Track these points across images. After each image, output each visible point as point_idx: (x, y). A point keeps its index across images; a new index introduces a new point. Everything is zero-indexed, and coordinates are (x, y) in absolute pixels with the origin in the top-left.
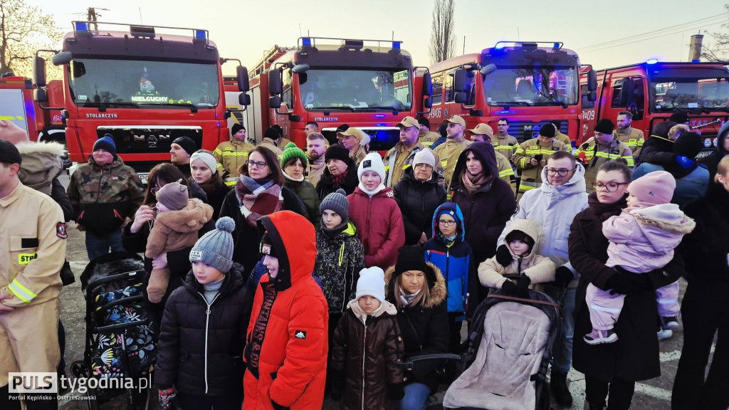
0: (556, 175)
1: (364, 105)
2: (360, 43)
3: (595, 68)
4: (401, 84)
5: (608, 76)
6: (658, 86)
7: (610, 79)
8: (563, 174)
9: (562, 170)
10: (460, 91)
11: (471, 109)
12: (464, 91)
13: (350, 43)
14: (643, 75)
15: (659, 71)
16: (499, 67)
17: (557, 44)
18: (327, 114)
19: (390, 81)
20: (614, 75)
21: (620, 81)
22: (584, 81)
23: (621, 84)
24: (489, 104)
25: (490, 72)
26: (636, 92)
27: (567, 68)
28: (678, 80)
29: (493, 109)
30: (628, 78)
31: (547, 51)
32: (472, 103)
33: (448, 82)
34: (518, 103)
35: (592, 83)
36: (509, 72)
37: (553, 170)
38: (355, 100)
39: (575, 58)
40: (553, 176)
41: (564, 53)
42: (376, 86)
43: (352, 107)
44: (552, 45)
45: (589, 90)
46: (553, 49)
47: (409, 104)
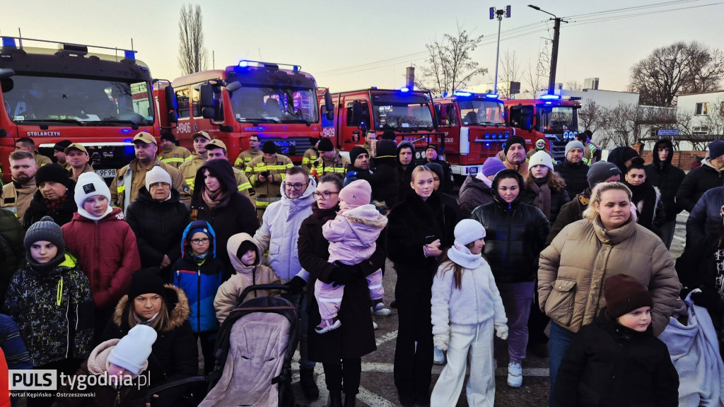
0: (293, 189)
1: (94, 118)
2: (83, 49)
3: (331, 91)
4: (140, 96)
5: (342, 99)
6: (381, 109)
7: (343, 101)
8: (298, 188)
9: (297, 184)
10: (207, 106)
11: (220, 125)
12: (212, 106)
13: (69, 47)
14: (368, 100)
15: (379, 96)
16: (244, 85)
17: (296, 68)
18: (44, 128)
19: (128, 92)
20: (346, 98)
21: (351, 103)
22: (323, 102)
23: (351, 106)
24: (238, 120)
25: (236, 89)
26: (364, 113)
27: (307, 89)
28: (394, 105)
29: (242, 125)
30: (356, 101)
31: (288, 73)
32: (222, 120)
33: (195, 96)
34: (266, 120)
35: (329, 104)
36: (257, 90)
37: (290, 184)
38: (83, 112)
39: (312, 80)
40: (290, 190)
41: (303, 76)
42: (110, 97)
43: (79, 120)
44: (292, 68)
45: (327, 110)
46: (293, 71)
47: (151, 118)
